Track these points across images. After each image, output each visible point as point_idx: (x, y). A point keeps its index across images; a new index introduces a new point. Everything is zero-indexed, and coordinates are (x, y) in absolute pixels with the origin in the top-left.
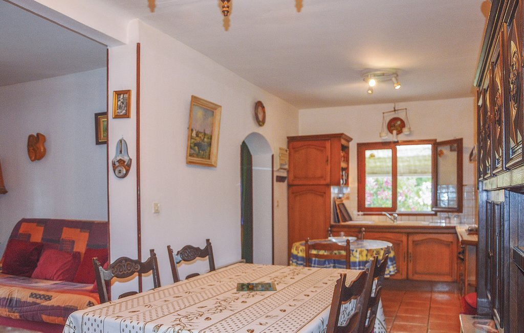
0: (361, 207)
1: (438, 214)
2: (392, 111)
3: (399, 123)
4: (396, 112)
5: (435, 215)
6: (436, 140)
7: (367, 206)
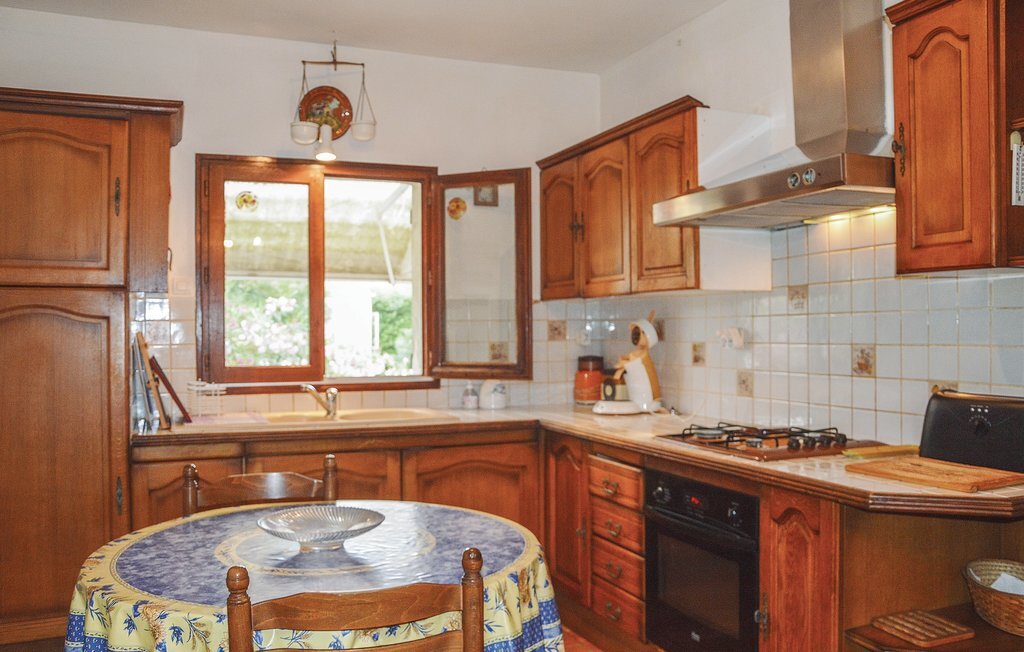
0: (210, 364)
1: (444, 382)
2: (329, 63)
3: (335, 104)
4: (339, 66)
5: (435, 385)
6: (436, 169)
7: (229, 363)
